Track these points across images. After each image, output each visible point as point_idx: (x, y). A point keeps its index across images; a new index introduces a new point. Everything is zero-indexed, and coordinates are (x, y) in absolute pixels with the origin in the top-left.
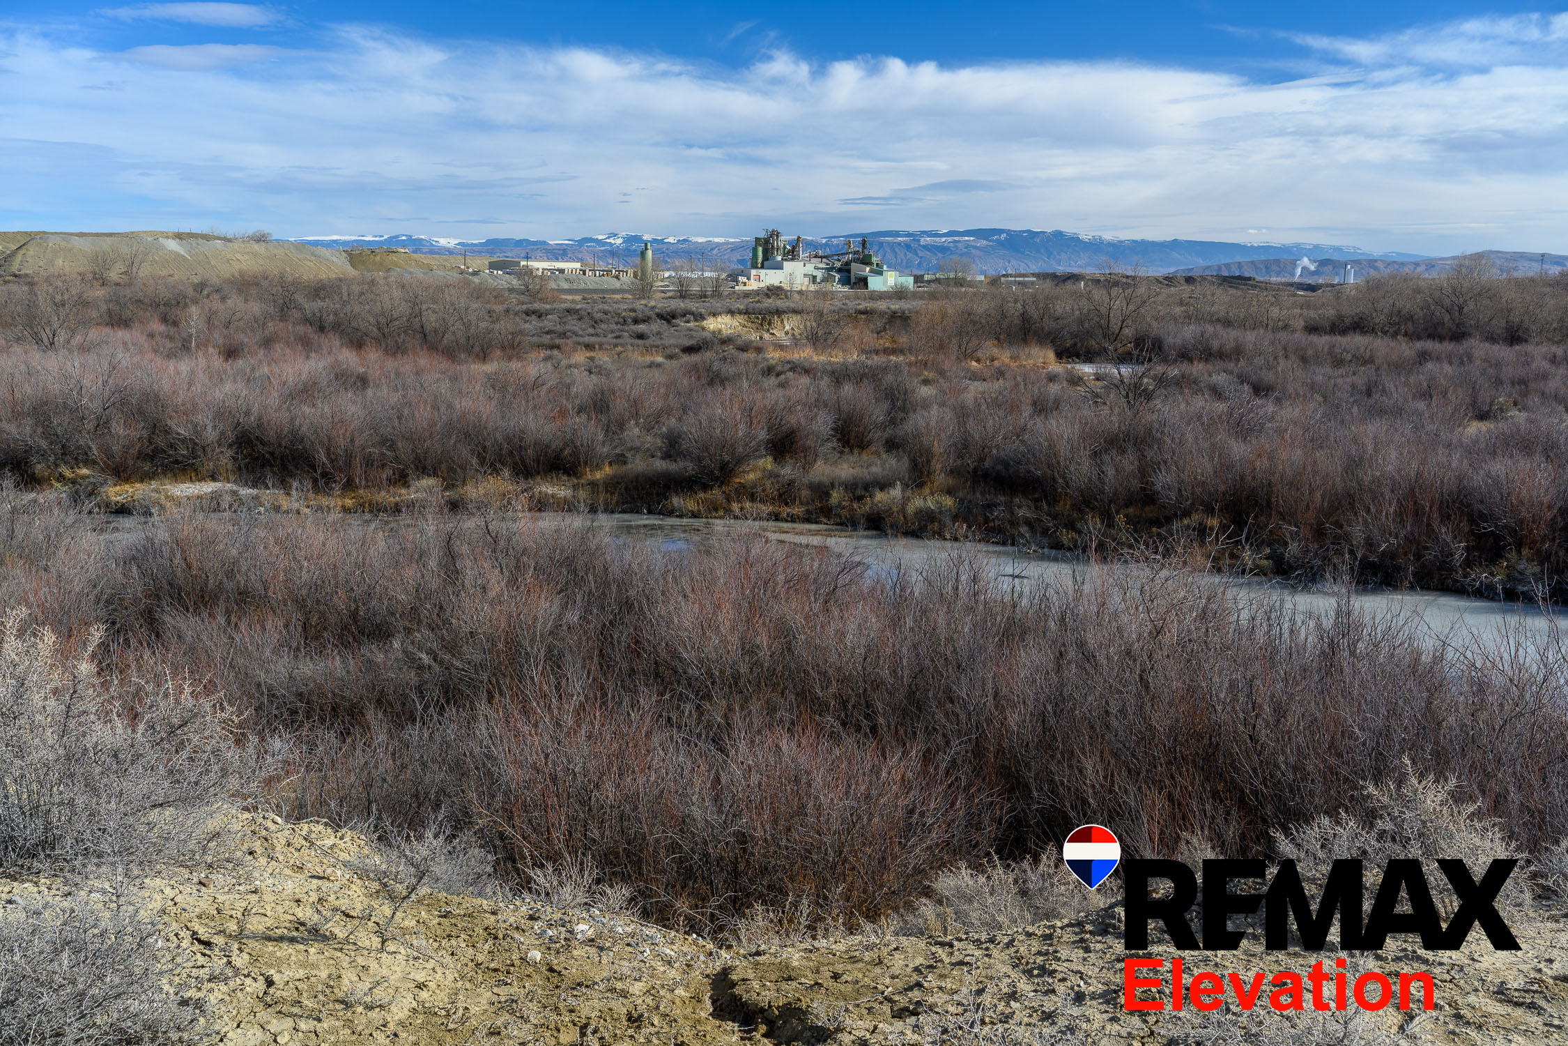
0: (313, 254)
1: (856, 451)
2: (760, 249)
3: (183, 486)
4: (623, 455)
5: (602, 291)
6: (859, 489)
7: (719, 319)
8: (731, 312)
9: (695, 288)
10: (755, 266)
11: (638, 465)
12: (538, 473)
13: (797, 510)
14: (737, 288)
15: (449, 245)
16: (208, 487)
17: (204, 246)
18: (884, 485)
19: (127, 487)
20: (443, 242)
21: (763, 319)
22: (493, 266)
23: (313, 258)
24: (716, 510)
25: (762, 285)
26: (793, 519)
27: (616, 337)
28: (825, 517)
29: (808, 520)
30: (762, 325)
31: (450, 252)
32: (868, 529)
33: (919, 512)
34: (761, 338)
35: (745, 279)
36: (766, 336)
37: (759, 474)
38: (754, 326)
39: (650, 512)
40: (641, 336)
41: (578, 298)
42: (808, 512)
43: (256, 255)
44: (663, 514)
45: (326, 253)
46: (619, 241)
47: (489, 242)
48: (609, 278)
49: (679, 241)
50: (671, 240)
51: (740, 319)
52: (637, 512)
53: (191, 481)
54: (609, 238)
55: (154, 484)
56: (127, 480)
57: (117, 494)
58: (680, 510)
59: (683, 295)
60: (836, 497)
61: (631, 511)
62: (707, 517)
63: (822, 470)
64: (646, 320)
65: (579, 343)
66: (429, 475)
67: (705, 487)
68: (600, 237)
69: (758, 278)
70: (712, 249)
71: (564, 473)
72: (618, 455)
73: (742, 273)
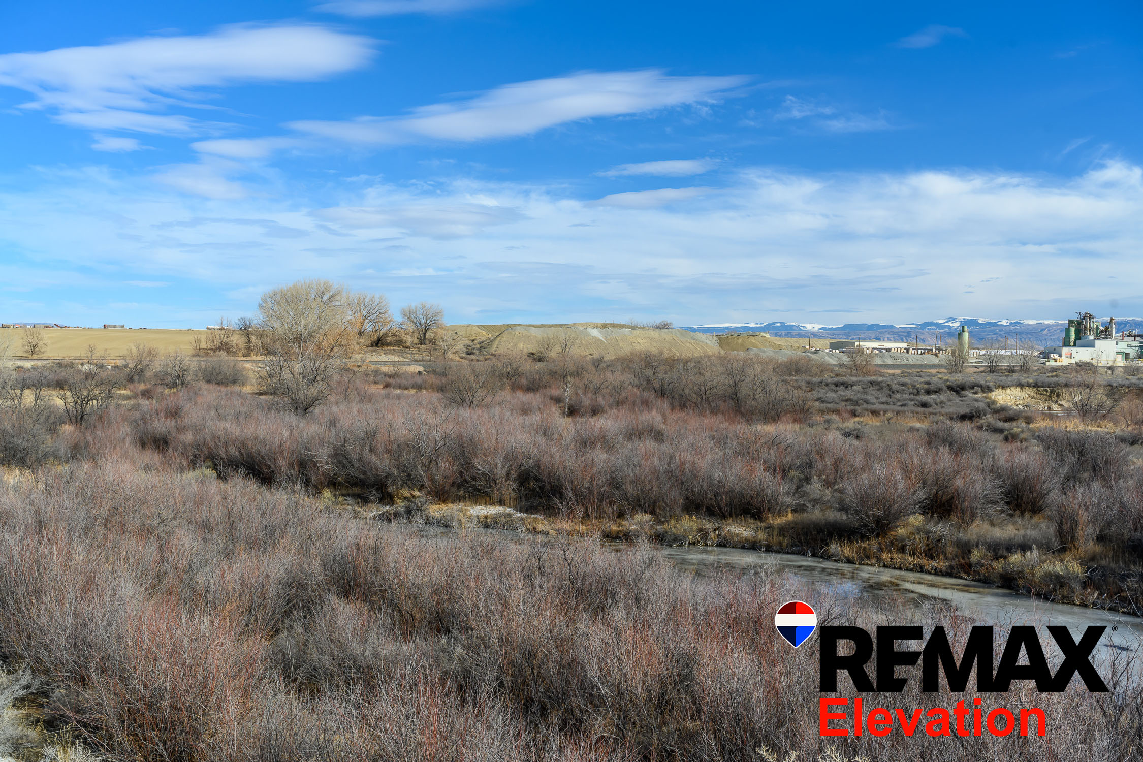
0: (692, 338)
1: (1027, 515)
2: (1073, 330)
3: (478, 508)
4: (804, 505)
5: (921, 366)
6: (999, 550)
7: (1008, 391)
8: (1021, 385)
9: (1004, 364)
10: (1067, 344)
11: (816, 515)
12: (731, 515)
13: (941, 564)
14: (1048, 364)
15: (813, 330)
16: (492, 510)
17: (617, 333)
18: (1024, 547)
19: (443, 506)
20: (809, 327)
21: (1051, 392)
22: (833, 346)
23: (692, 341)
24: (868, 558)
25: (1073, 361)
26: (937, 572)
27: (902, 406)
28: (965, 573)
29: (949, 575)
30: (1050, 396)
31: (812, 335)
32: (1002, 587)
33: (1049, 575)
34: (1049, 408)
35: (1056, 356)
36: (1055, 407)
37: (910, 529)
38: (1042, 398)
39: (814, 555)
40: (924, 405)
41: (898, 372)
42: (951, 567)
43: (651, 339)
44: (824, 558)
45: (701, 336)
46: (957, 324)
47: (846, 327)
48: (929, 355)
49: (1011, 323)
50: (1004, 323)
51: (1030, 391)
52: (803, 554)
53: (486, 504)
54: (948, 322)
55: (462, 505)
56: (445, 501)
57: (435, 511)
58: (838, 554)
59: (992, 370)
60: (976, 555)
61: (798, 553)
62: (860, 564)
63: (979, 529)
64: (937, 391)
65: (867, 410)
66: (646, 512)
67: (863, 537)
68: (940, 321)
69: (1070, 355)
70: (1042, 330)
71: (751, 517)
72: (799, 504)
73: (1054, 351)
